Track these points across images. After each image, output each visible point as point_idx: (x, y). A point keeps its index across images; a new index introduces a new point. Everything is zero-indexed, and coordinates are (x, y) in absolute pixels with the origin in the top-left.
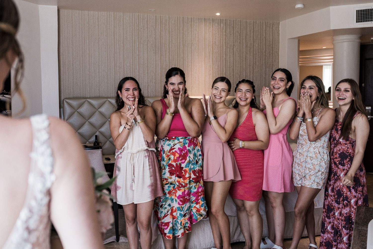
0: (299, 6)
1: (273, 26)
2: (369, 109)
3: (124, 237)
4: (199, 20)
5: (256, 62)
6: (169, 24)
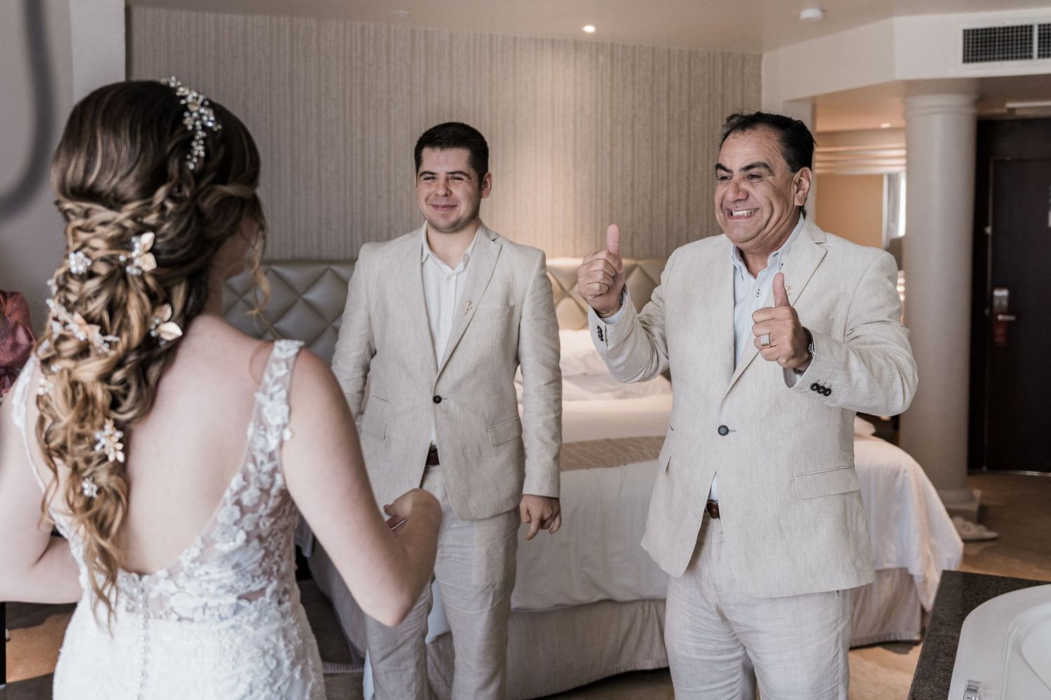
0: (810, 13)
1: (743, 66)
2: (1003, 297)
4: (536, 44)
5: (695, 165)
6: (451, 54)
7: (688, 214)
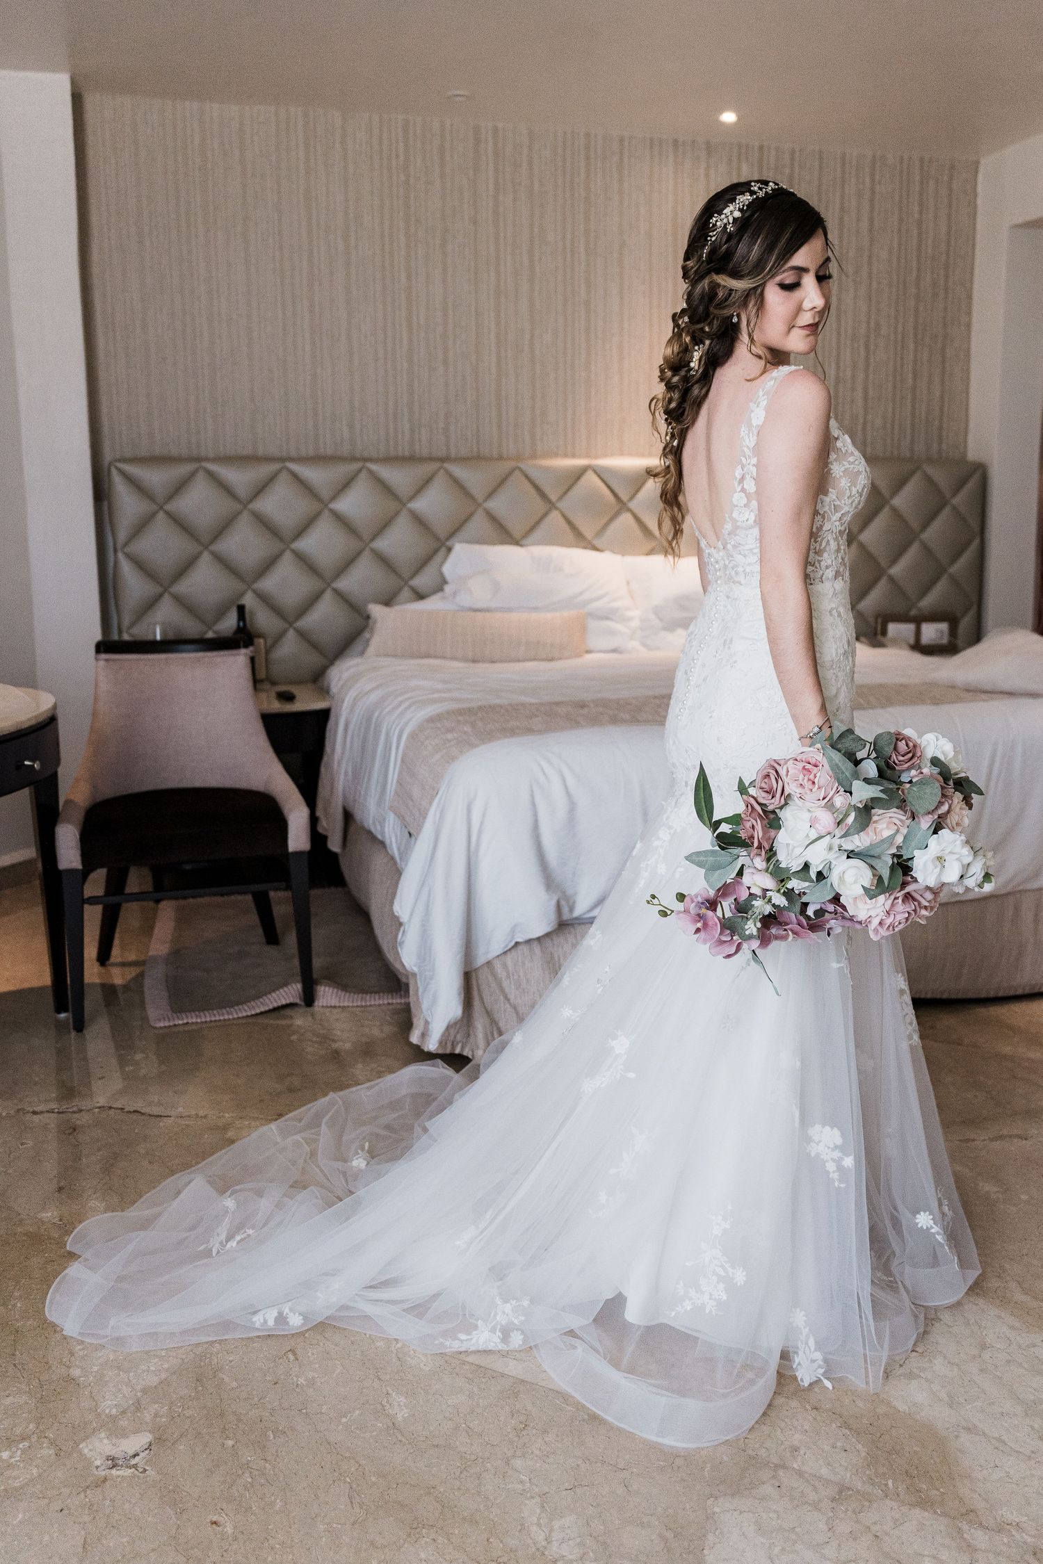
1: (951, 178)
3: (334, 988)
4: (651, 147)
5: (878, 325)
6: (530, 163)
7: (866, 398)
